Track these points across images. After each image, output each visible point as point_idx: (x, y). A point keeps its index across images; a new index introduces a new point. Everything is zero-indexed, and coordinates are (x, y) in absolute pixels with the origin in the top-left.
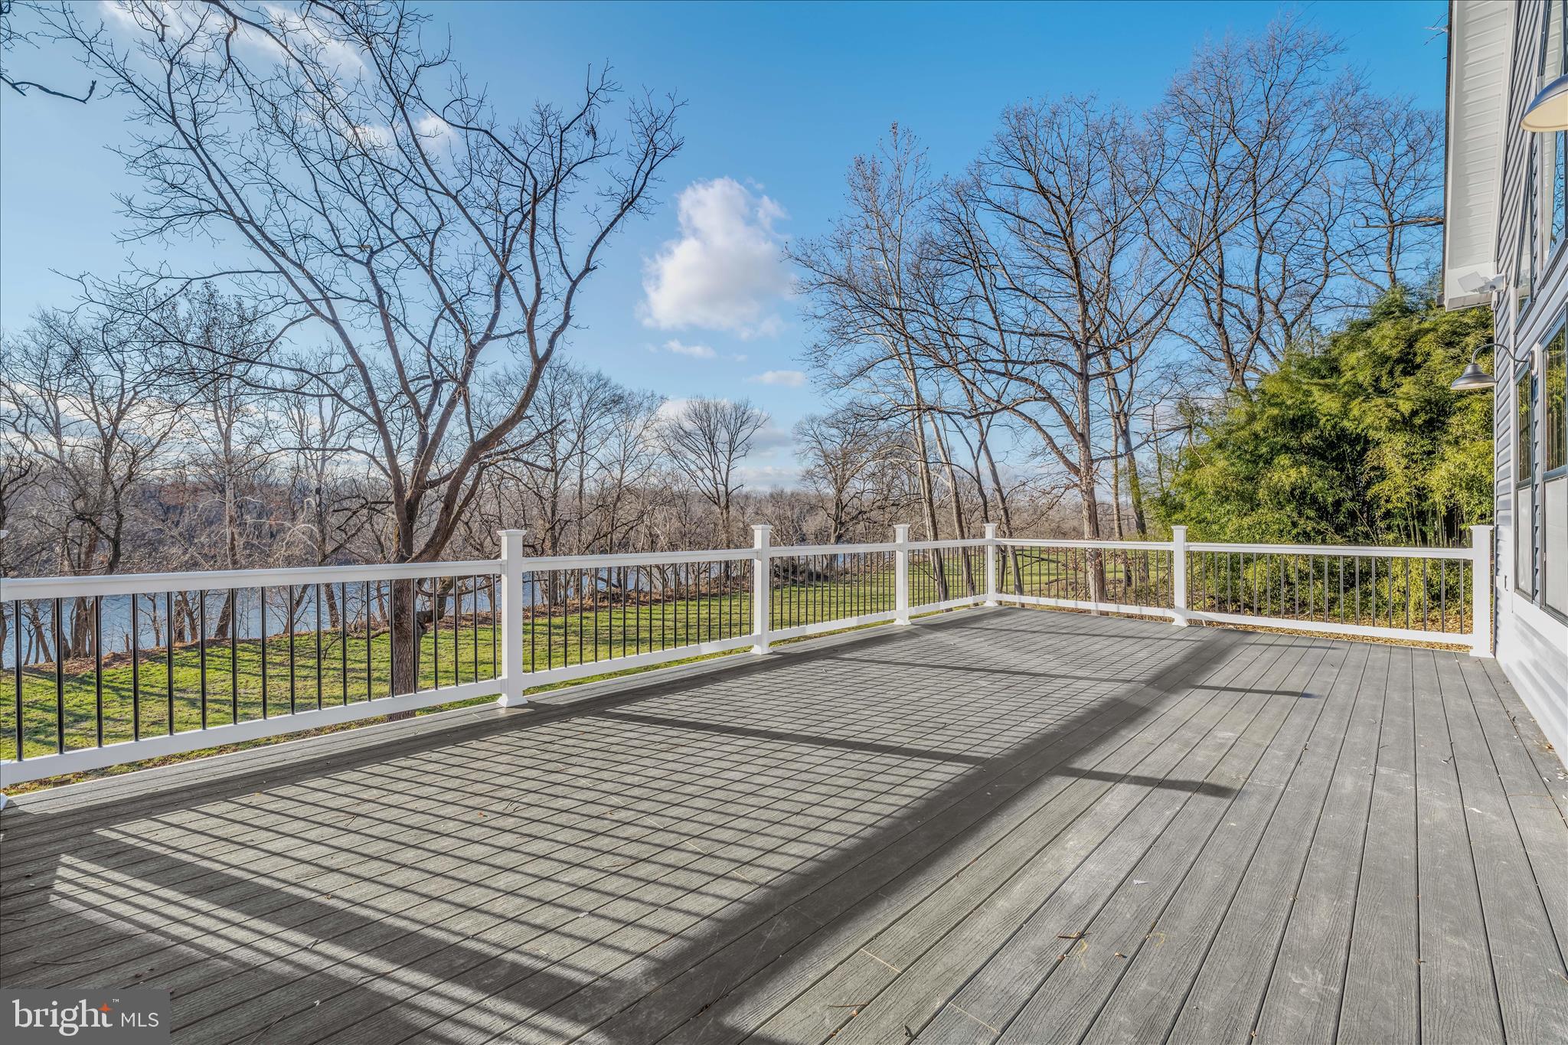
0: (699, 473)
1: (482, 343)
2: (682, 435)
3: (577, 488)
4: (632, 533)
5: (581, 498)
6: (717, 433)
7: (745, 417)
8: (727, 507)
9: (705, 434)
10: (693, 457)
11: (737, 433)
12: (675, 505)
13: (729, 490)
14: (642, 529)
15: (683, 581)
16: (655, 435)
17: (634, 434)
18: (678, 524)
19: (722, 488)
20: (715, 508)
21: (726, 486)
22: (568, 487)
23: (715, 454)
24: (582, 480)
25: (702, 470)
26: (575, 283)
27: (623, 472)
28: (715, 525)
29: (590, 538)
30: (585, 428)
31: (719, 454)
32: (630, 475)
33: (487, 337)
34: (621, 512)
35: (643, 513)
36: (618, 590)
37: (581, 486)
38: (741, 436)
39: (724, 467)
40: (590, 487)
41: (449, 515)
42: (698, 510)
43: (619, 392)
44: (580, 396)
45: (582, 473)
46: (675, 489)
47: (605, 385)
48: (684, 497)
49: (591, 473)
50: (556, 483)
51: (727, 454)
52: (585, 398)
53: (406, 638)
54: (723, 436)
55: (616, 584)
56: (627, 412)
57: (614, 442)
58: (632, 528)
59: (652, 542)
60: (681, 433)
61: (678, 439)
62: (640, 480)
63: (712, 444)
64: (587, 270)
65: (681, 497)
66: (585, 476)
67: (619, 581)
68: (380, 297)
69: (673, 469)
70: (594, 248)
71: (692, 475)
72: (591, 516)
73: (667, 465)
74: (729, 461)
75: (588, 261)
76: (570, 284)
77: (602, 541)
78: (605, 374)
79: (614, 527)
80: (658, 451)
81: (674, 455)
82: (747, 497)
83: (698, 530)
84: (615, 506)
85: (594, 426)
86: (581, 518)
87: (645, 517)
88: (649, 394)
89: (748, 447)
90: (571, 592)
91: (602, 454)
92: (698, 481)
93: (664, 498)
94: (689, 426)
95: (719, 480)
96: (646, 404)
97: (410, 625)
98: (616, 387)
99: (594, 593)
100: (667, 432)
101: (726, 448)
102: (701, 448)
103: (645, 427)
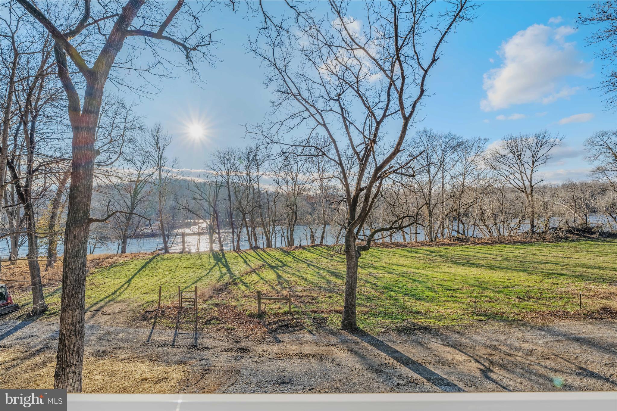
0: (511, 176)
1: (382, 120)
2: (499, 158)
3: (441, 189)
4: (471, 209)
5: (443, 193)
6: (523, 153)
7: (544, 140)
8: (532, 193)
9: (514, 155)
10: (507, 168)
11: (538, 151)
12: (496, 194)
13: (533, 184)
14: (476, 207)
15: (502, 234)
16: (482, 159)
17: (470, 160)
18: (497, 204)
19: (527, 183)
20: (524, 195)
21: (531, 182)
22: (436, 188)
23: (522, 164)
24: (443, 185)
25: (513, 174)
26: (426, 71)
27: (464, 179)
28: (523, 203)
29: (448, 211)
30: (444, 160)
31: (525, 165)
32: (469, 180)
33: (384, 116)
34: (464, 199)
35: (476, 199)
36: (463, 236)
37: (443, 187)
38: (541, 152)
39: (529, 172)
40: (448, 188)
41: (367, 203)
42: (511, 196)
43: (461, 140)
44: (441, 146)
45: (443, 182)
46: (496, 186)
47: (453, 138)
48: (502, 191)
49: (447, 181)
50: (430, 186)
51: (531, 164)
52: (443, 146)
53: (351, 258)
54: (527, 154)
55: (462, 233)
56: (465, 150)
57: (459, 165)
58: (470, 206)
59: (482, 213)
60: (498, 156)
61: (496, 159)
62: (474, 183)
63: (520, 159)
64: (434, 61)
65: (499, 189)
66: (444, 183)
67: (464, 232)
68: (342, 111)
69: (494, 176)
70: (437, 47)
71: (506, 177)
72: (448, 201)
73: (490, 174)
74: (533, 167)
75: (434, 56)
76: (424, 72)
77: (454, 213)
78: (453, 133)
79: (460, 206)
80: (484, 167)
81: (494, 168)
82: (544, 188)
83: (511, 207)
84: (460, 196)
85: (448, 159)
86: (443, 202)
87: (478, 200)
88: (477, 139)
89: (547, 158)
90: (439, 235)
91: (453, 172)
92: (511, 180)
93: (489, 191)
94: (502, 152)
95: (525, 178)
96: (476, 144)
97: (353, 253)
98: (459, 138)
99: (450, 238)
100: (489, 157)
101: (530, 160)
102: (512, 162)
103: (476, 156)
